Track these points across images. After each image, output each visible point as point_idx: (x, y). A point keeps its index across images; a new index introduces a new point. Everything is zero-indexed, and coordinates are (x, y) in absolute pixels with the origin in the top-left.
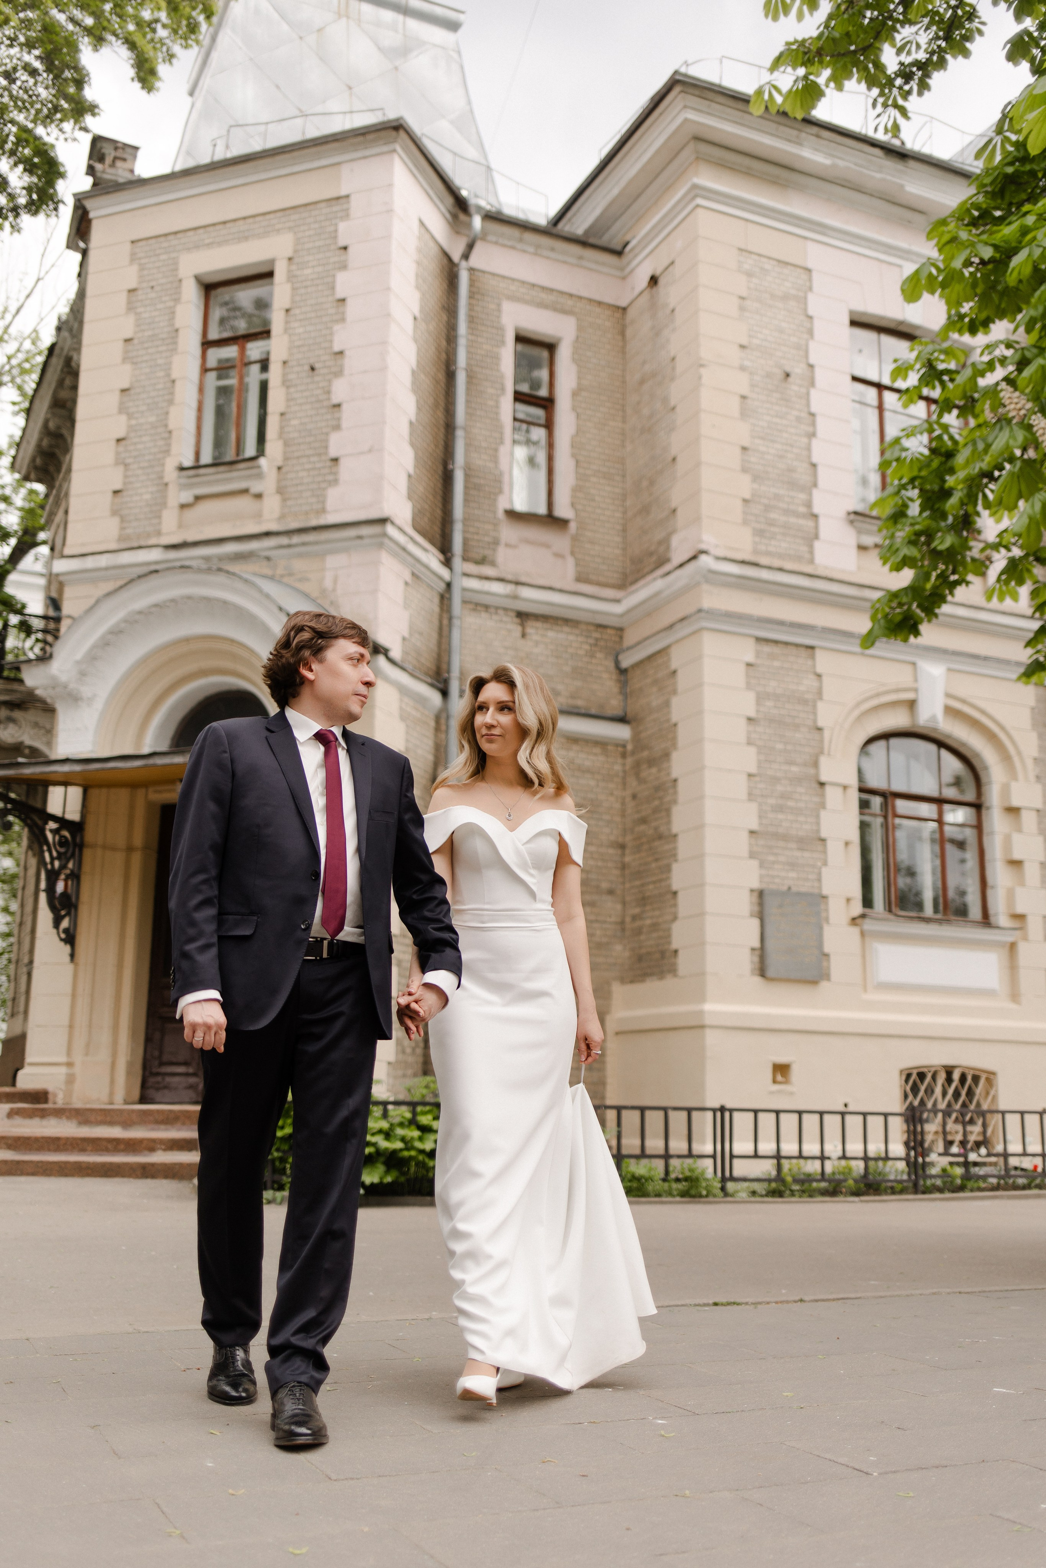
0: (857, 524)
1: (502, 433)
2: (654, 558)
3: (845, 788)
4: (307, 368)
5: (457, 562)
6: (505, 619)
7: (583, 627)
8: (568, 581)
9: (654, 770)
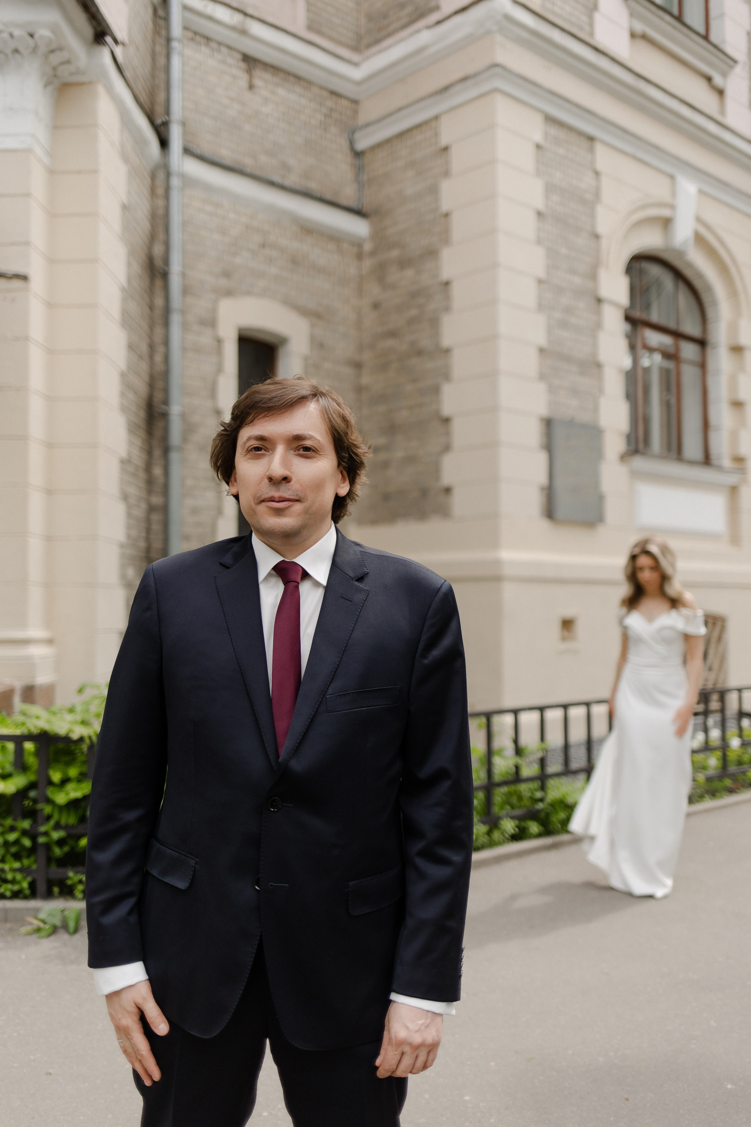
0: (632, 4)
2: (409, 9)
3: (618, 308)
6: (230, 60)
7: (316, 90)
8: (300, 27)
9: (409, 273)
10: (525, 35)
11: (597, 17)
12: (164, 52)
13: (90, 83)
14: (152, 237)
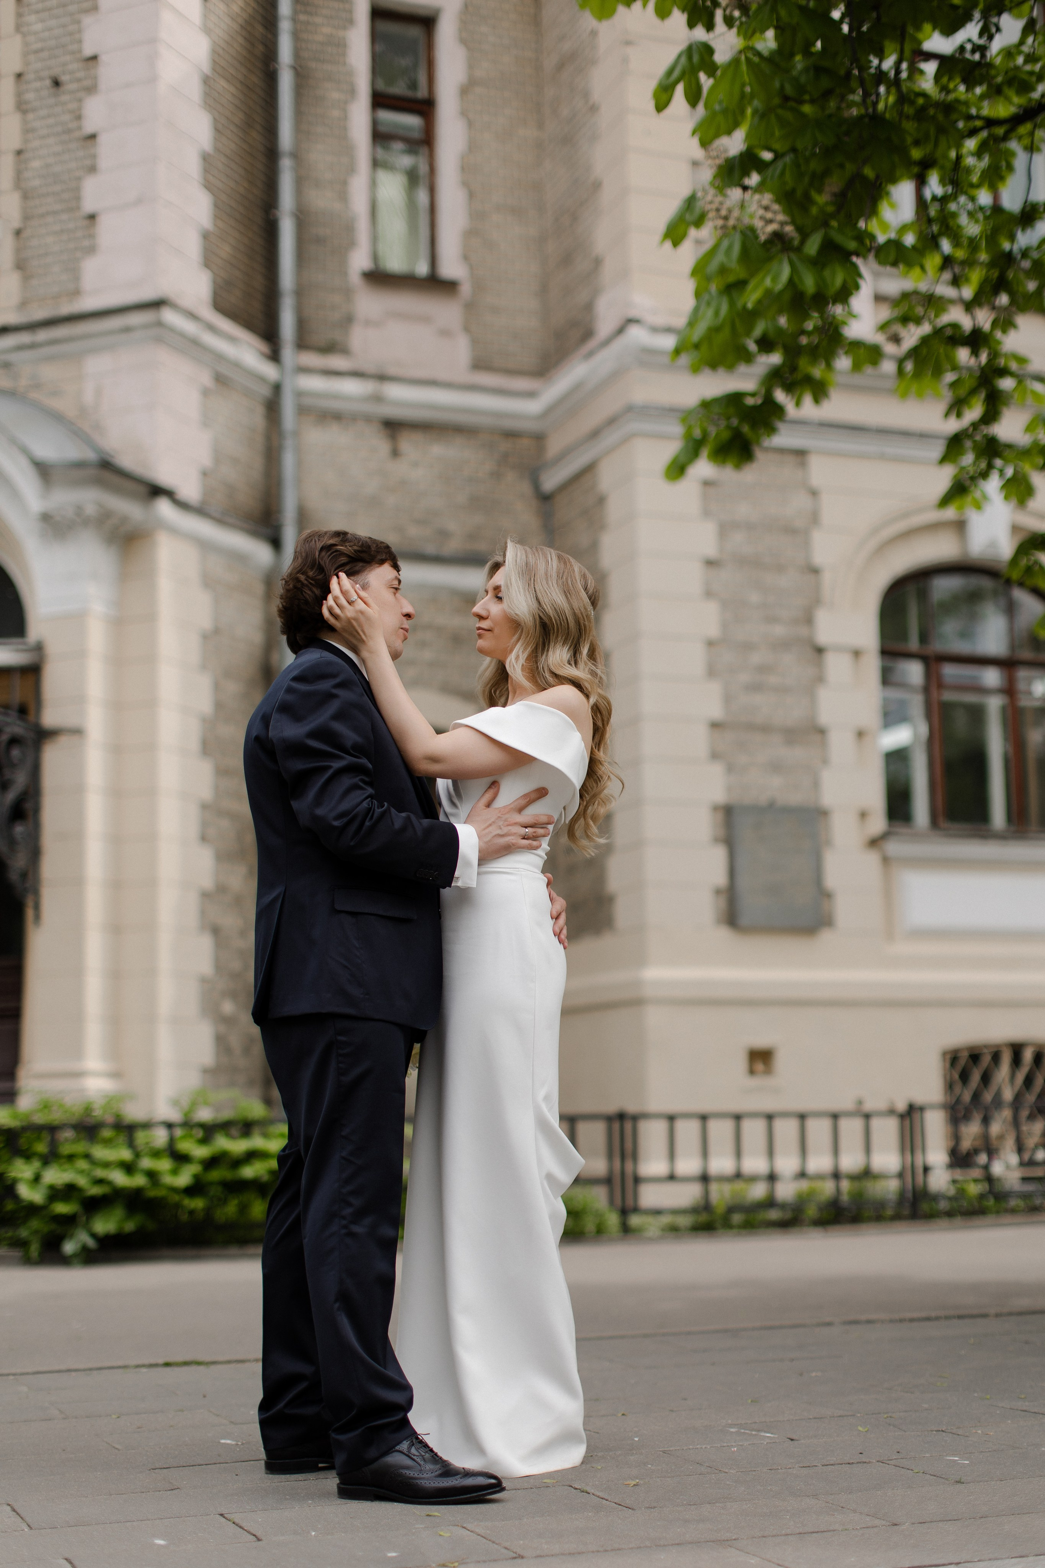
3: (857, 654)
4: (48, 82)
5: (288, 352)
6: (365, 431)
7: (482, 436)
8: (460, 368)
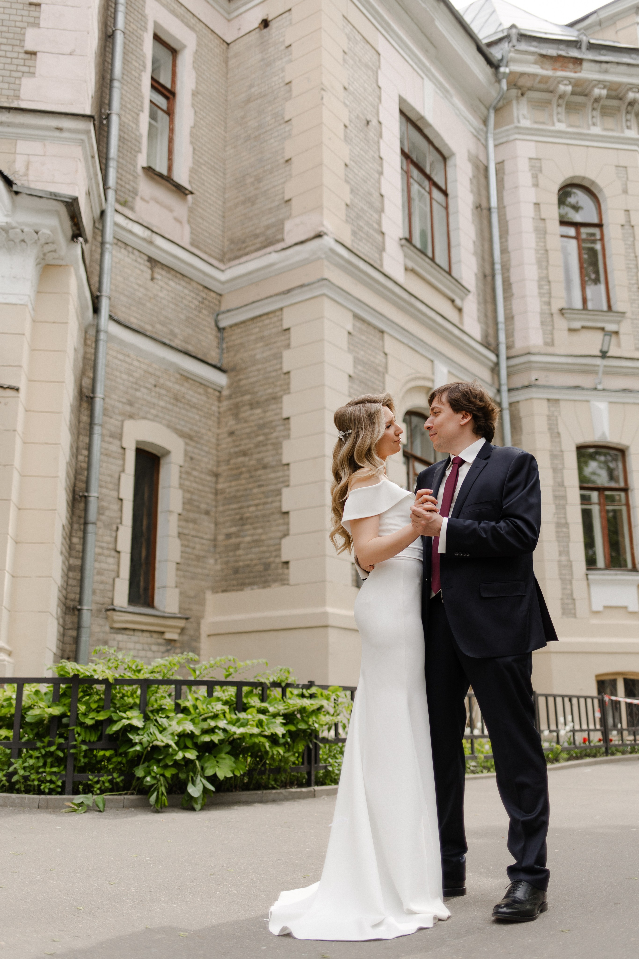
0: (406, 249)
1: (142, 103)
2: (260, 239)
5: (111, 194)
6: (139, 260)
7: (194, 284)
8: (186, 243)
9: (258, 411)
10: (343, 262)
11: (385, 255)
12: (99, 251)
13: (67, 265)
14: (83, 373)
